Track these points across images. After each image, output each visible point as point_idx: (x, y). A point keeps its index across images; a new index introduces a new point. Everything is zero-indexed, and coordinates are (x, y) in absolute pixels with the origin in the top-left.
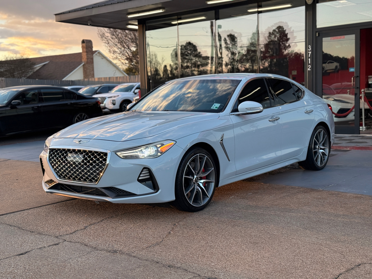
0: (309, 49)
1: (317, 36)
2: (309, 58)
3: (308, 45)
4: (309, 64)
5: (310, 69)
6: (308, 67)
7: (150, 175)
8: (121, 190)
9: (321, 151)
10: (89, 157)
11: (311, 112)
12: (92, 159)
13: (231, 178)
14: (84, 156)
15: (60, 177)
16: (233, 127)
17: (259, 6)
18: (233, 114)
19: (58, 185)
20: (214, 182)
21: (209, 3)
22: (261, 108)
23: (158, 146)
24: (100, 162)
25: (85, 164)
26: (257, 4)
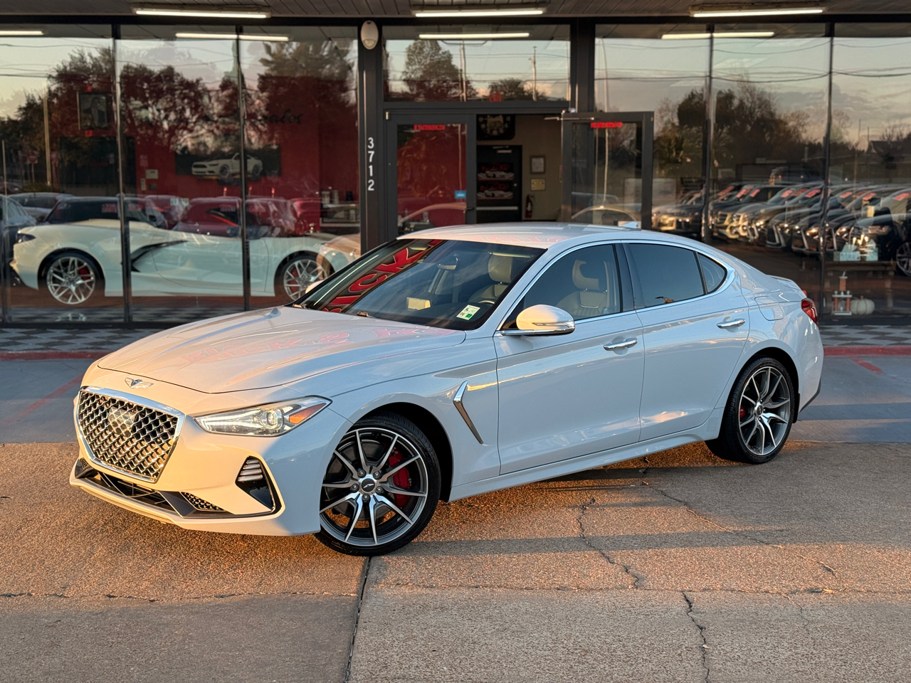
0: (371, 145)
1: (387, 118)
2: (369, 164)
3: (368, 137)
4: (369, 178)
5: (372, 187)
6: (369, 184)
7: (262, 473)
8: (203, 501)
9: (766, 416)
10: (146, 421)
11: (737, 325)
12: (150, 427)
13: (487, 482)
14: (137, 418)
15: (97, 456)
16: (497, 364)
17: (239, 31)
18: (504, 335)
19: (94, 472)
20: (426, 495)
21: (140, 12)
22: (571, 324)
23: (287, 409)
24: (165, 436)
25: (137, 436)
26: (234, 27)
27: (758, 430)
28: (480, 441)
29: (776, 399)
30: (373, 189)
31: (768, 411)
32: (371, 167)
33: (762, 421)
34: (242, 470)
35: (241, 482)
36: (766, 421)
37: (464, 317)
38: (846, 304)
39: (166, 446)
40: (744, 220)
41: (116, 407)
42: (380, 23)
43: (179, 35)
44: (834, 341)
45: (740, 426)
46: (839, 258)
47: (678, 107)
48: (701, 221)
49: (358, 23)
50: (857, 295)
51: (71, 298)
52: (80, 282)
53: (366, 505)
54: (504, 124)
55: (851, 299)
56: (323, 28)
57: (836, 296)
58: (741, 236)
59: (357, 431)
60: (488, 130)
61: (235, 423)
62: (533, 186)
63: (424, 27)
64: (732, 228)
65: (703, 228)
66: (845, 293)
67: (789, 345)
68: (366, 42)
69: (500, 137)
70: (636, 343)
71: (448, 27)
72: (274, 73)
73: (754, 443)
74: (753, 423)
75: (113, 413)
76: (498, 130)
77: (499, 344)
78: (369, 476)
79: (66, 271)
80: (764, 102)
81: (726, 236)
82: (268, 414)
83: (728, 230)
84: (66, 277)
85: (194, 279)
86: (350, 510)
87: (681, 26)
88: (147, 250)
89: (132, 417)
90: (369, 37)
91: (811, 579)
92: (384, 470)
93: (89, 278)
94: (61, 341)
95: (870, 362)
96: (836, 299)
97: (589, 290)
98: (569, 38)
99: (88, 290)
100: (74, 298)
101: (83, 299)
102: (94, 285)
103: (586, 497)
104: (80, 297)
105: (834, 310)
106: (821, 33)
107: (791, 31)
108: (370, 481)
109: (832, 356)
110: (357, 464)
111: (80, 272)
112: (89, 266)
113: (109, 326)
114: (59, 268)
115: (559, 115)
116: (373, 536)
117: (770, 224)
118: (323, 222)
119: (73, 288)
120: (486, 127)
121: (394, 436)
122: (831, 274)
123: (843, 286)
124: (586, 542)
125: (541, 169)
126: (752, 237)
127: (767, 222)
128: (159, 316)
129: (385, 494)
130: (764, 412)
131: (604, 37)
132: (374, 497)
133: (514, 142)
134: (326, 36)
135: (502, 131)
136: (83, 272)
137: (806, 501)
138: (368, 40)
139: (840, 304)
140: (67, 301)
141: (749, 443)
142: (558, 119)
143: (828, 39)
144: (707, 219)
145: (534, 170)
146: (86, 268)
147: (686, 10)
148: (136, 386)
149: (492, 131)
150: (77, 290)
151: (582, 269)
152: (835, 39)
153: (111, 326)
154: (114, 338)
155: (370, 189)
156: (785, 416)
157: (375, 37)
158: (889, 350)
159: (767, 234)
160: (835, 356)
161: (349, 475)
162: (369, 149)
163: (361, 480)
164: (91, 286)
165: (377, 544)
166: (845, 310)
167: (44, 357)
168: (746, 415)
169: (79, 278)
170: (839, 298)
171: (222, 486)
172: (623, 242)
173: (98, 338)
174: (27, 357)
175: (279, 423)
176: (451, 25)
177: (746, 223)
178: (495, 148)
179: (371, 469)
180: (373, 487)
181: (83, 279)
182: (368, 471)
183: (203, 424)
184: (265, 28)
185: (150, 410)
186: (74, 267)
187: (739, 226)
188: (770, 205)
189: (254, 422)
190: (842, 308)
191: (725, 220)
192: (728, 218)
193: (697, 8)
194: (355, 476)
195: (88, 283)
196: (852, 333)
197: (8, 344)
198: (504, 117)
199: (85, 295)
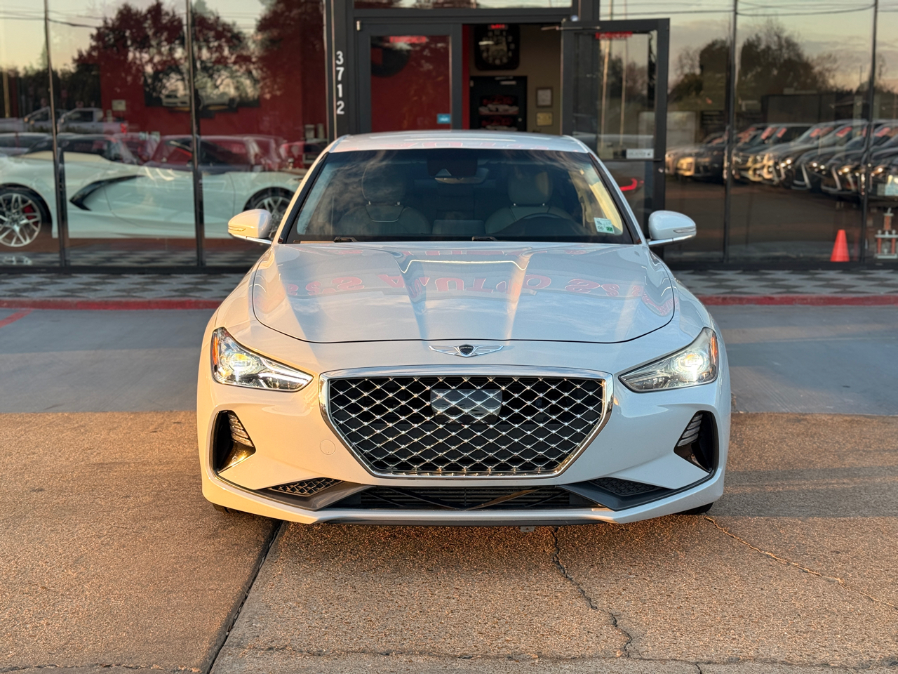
0: (339, 60)
1: (358, 28)
2: (338, 83)
3: (336, 51)
4: (338, 99)
5: (342, 110)
6: (338, 107)
30: (342, 113)
32: (340, 86)
38: (891, 247)
40: (769, 159)
44: (880, 288)
46: (884, 192)
47: (699, 52)
48: (723, 163)
51: (14, 240)
52: (25, 221)
54: (508, 52)
57: (880, 236)
58: (764, 179)
60: (491, 59)
62: (539, 121)
64: (755, 170)
65: (725, 171)
66: (890, 233)
69: (503, 67)
76: (501, 60)
79: (9, 210)
80: (790, 45)
81: (747, 179)
83: (751, 172)
84: (9, 216)
85: (162, 219)
88: (99, 185)
91: (890, 640)
93: (35, 217)
96: (880, 241)
99: (34, 231)
101: (28, 241)
102: (40, 225)
104: (25, 239)
105: (877, 252)
109: (879, 306)
112: (34, 203)
113: (42, 270)
115: (559, 24)
117: (798, 163)
119: (17, 228)
120: (488, 57)
122: (874, 211)
123: (887, 226)
125: (548, 103)
126: (776, 179)
127: (793, 163)
128: (109, 259)
133: (518, 72)
135: (505, 60)
136: (28, 210)
137: (866, 503)
139: (884, 246)
140: (10, 243)
142: (557, 28)
144: (730, 160)
145: (541, 103)
146: (30, 206)
149: (494, 60)
150: (21, 231)
153: (44, 270)
154: (43, 284)
155: (339, 112)
159: (795, 173)
160: (883, 306)
162: (337, 66)
164: (37, 226)
166: (890, 252)
169: (24, 217)
170: (883, 239)
173: (24, 284)
177: (771, 163)
178: (498, 79)
181: (28, 218)
186: (18, 206)
187: (763, 167)
188: (796, 145)
190: (886, 251)
191: (747, 161)
192: (750, 160)
195: (34, 223)
198: (508, 44)
199: (31, 236)
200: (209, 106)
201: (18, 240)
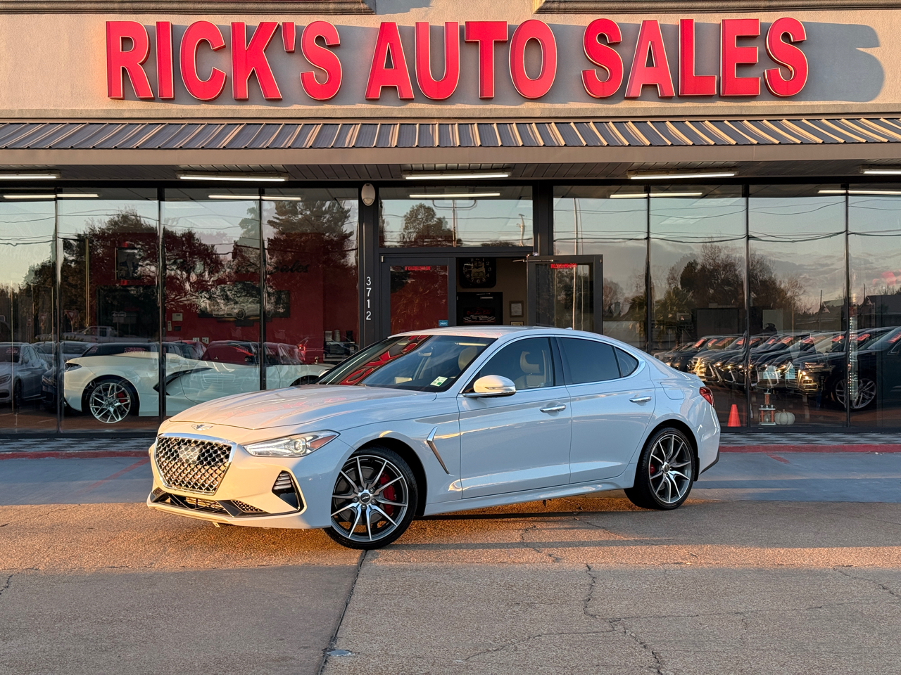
0: (368, 283)
1: (382, 261)
2: (367, 298)
3: (366, 276)
4: (367, 309)
6: (367, 315)
7: (291, 483)
8: (248, 506)
9: (672, 474)
10: (208, 451)
11: (646, 401)
12: (210, 456)
13: (450, 504)
14: (201, 450)
15: (169, 483)
16: (459, 415)
17: (262, 193)
18: (465, 396)
19: (166, 496)
20: (407, 505)
21: (183, 178)
22: (513, 389)
23: (308, 439)
24: (221, 460)
25: (201, 463)
26: (258, 189)
27: (666, 484)
28: (447, 473)
29: (680, 460)
30: (370, 318)
31: (673, 469)
32: (368, 301)
33: (668, 477)
34: (277, 481)
35: (276, 490)
36: (672, 477)
37: (436, 385)
38: (771, 416)
39: (222, 468)
41: (186, 444)
42: (377, 185)
43: (211, 196)
44: (755, 442)
45: (650, 479)
49: (359, 185)
50: (779, 409)
51: (109, 418)
52: (118, 404)
53: (363, 513)
54: (486, 274)
55: (776, 411)
56: (330, 190)
57: (762, 409)
59: (358, 457)
60: (472, 279)
61: (271, 449)
63: (413, 188)
66: (769, 407)
67: (690, 421)
68: (366, 200)
69: (482, 285)
70: (564, 409)
71: (433, 188)
72: (283, 237)
73: (663, 493)
74: (661, 477)
75: (183, 449)
76: (481, 279)
77: (461, 402)
78: (366, 491)
79: (106, 395)
82: (295, 443)
84: (106, 400)
86: (353, 516)
87: (624, 187)
88: (177, 376)
89: (197, 450)
90: (368, 196)
91: (680, 559)
92: (376, 487)
93: (126, 400)
94: (108, 445)
95: (782, 456)
96: (762, 412)
97: (533, 374)
98: (532, 198)
99: (124, 411)
100: (112, 417)
101: (120, 419)
102: (129, 407)
103: (531, 525)
104: (118, 418)
105: (761, 421)
106: (739, 193)
107: (717, 192)
108: (366, 495)
109: (751, 453)
110: (358, 483)
111: (118, 396)
112: (127, 390)
114: (100, 392)
115: (525, 258)
116: (368, 535)
118: (326, 358)
119: (112, 410)
120: (471, 277)
121: (384, 462)
123: (767, 401)
124: (523, 545)
125: (520, 313)
129: (378, 504)
130: (671, 470)
131: (563, 197)
132: (369, 506)
133: (495, 289)
134: (331, 196)
135: (484, 280)
136: (121, 396)
138: (367, 198)
139: (765, 416)
140: (106, 421)
141: (659, 493)
142: (524, 261)
143: (744, 199)
145: (513, 314)
146: (123, 392)
147: (624, 174)
148: (200, 429)
149: (475, 280)
150: (115, 411)
151: (527, 357)
152: (750, 199)
155: (367, 319)
156: (688, 474)
157: (373, 196)
158: (798, 447)
161: (352, 490)
162: (367, 287)
163: (360, 494)
164: (127, 408)
165: (371, 540)
166: (770, 421)
167: (96, 455)
168: (655, 471)
169: (117, 400)
170: (764, 411)
171: (262, 493)
172: (556, 336)
174: (81, 456)
175: (303, 448)
176: (435, 186)
178: (478, 294)
179: (367, 485)
180: (368, 499)
181: (120, 401)
182: (365, 486)
183: (248, 450)
184: (282, 190)
185: (210, 444)
186: (113, 392)
189: (285, 449)
190: (767, 420)
193: (633, 172)
194: (356, 490)
195: (125, 405)
196: (773, 437)
197: (65, 447)
198: (486, 268)
199: (122, 415)
200: (249, 316)
201: (112, 418)
